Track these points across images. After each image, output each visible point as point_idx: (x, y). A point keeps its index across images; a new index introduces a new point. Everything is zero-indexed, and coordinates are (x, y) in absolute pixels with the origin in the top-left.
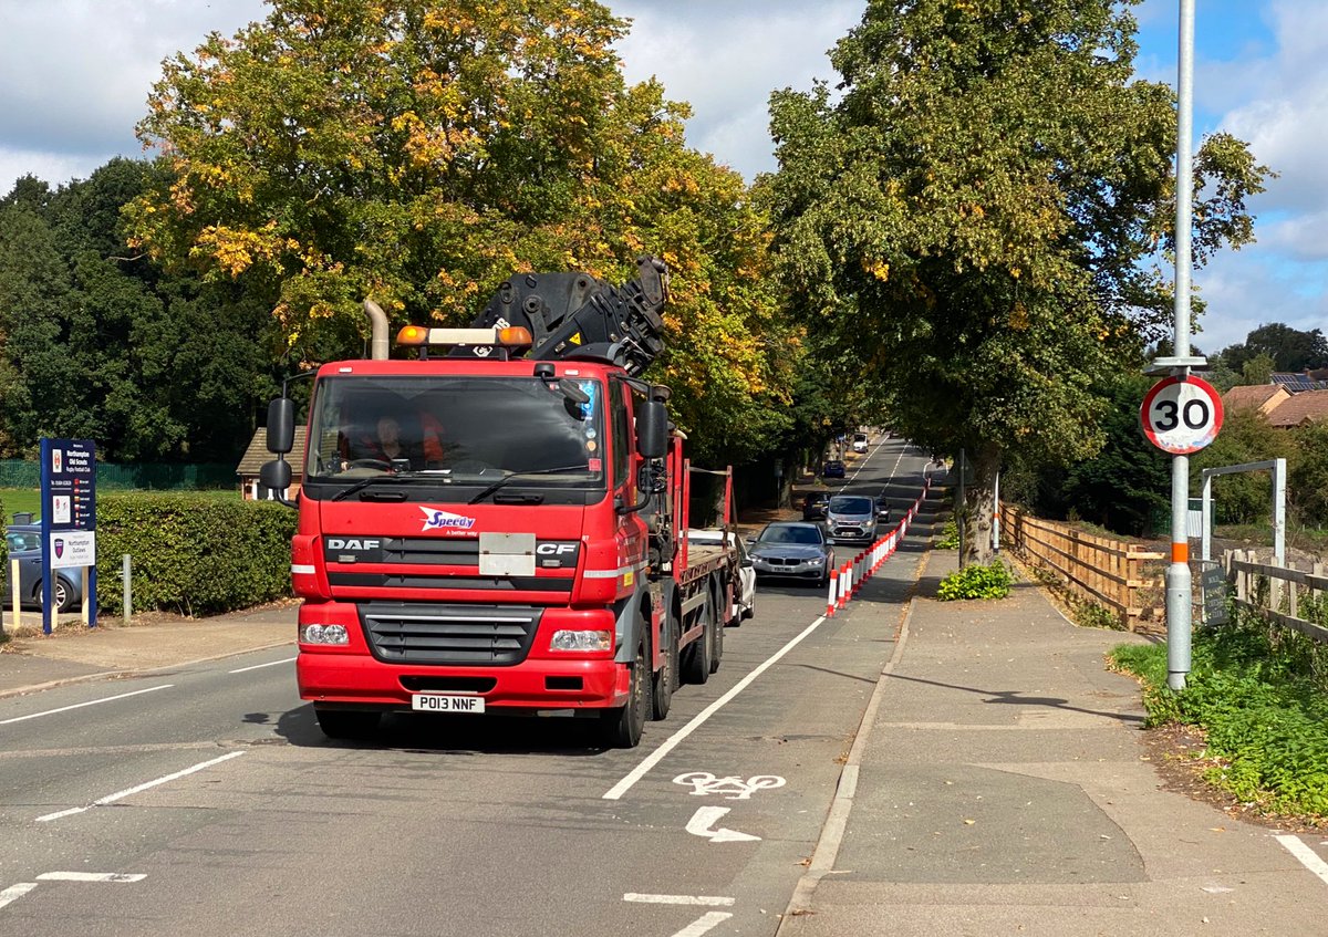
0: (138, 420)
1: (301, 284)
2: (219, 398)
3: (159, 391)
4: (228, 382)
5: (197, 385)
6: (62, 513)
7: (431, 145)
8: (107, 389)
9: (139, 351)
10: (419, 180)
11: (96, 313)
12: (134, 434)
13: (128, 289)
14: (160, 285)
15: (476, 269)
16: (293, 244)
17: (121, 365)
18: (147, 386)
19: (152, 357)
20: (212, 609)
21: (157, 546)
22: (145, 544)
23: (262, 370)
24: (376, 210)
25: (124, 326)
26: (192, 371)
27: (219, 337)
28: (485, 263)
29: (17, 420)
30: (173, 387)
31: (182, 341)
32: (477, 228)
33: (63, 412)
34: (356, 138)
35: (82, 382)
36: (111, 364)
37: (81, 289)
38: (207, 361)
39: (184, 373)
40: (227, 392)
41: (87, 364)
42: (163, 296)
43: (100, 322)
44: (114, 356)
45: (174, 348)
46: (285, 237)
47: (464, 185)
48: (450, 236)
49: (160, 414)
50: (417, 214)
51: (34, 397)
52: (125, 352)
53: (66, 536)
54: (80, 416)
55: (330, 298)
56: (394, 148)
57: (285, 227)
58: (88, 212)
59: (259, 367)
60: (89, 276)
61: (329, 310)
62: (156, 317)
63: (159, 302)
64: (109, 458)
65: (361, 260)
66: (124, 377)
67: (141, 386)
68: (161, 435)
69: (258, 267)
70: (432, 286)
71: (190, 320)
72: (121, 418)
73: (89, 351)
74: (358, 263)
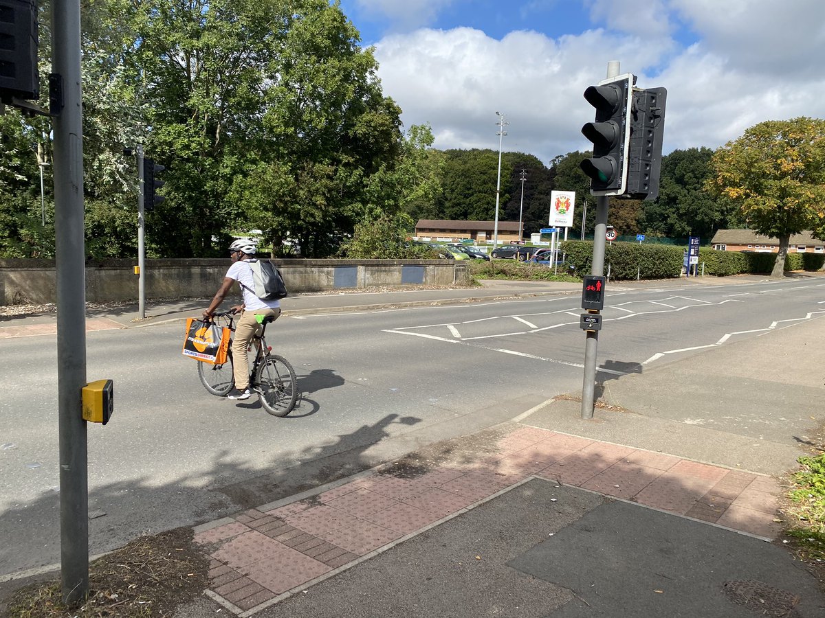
0: (677, 226)
1: (750, 201)
2: (703, 219)
3: (684, 217)
4: (706, 215)
5: (696, 216)
6: (692, 253)
7: (787, 166)
8: (669, 217)
9: (680, 206)
10: (784, 175)
11: (668, 195)
12: (675, 230)
13: (678, 188)
14: (687, 187)
15: (798, 196)
16: (748, 191)
17: (674, 210)
18: (680, 216)
19: (683, 208)
20: (721, 275)
21: (710, 261)
22: (707, 260)
23: (717, 211)
24: (771, 182)
25: (676, 198)
26: (695, 212)
27: (704, 201)
28: (801, 195)
29: (641, 225)
30: (689, 216)
31: (693, 203)
32: (800, 186)
33: (655, 223)
34: (767, 166)
35: (661, 215)
36: (671, 210)
37: (663, 188)
38: (699, 209)
39: (692, 212)
40: (705, 218)
41: (663, 209)
42: (688, 190)
43: (668, 197)
44: (672, 207)
45: (690, 205)
46: (746, 189)
47: (795, 174)
48: (791, 188)
49: (684, 224)
50: (783, 183)
51: (647, 219)
52: (675, 206)
53: (693, 257)
54: (660, 224)
55: (756, 204)
56: (777, 167)
57: (746, 187)
58: (667, 166)
59: (716, 210)
60: (666, 184)
61: (756, 207)
62: (685, 196)
63: (686, 191)
64: (667, 236)
65: (766, 195)
66: (674, 213)
67: (678, 216)
68: (683, 230)
69: (739, 198)
70: (785, 201)
71: (696, 197)
72: (672, 225)
73: (664, 206)
74: (765, 195)
